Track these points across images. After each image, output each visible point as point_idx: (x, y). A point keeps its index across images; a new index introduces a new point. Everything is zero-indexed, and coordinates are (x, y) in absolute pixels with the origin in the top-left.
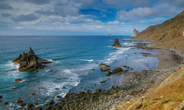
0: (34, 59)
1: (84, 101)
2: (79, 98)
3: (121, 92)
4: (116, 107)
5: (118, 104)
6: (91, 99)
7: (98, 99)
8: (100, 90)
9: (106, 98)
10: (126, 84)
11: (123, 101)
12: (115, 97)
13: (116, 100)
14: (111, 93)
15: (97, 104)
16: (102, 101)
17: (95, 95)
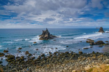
0: (47, 34)
1: (65, 58)
2: (63, 55)
3: (101, 56)
4: (91, 66)
5: (95, 64)
6: (71, 57)
7: (77, 58)
8: (82, 53)
9: (84, 59)
10: (106, 52)
11: (101, 63)
12: (94, 59)
13: (94, 61)
14: (90, 56)
15: (75, 61)
16: (80, 60)
17: (75, 55)
